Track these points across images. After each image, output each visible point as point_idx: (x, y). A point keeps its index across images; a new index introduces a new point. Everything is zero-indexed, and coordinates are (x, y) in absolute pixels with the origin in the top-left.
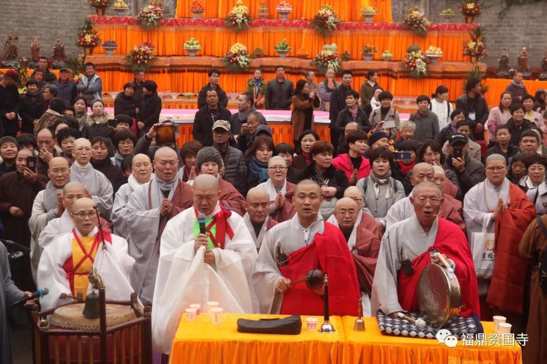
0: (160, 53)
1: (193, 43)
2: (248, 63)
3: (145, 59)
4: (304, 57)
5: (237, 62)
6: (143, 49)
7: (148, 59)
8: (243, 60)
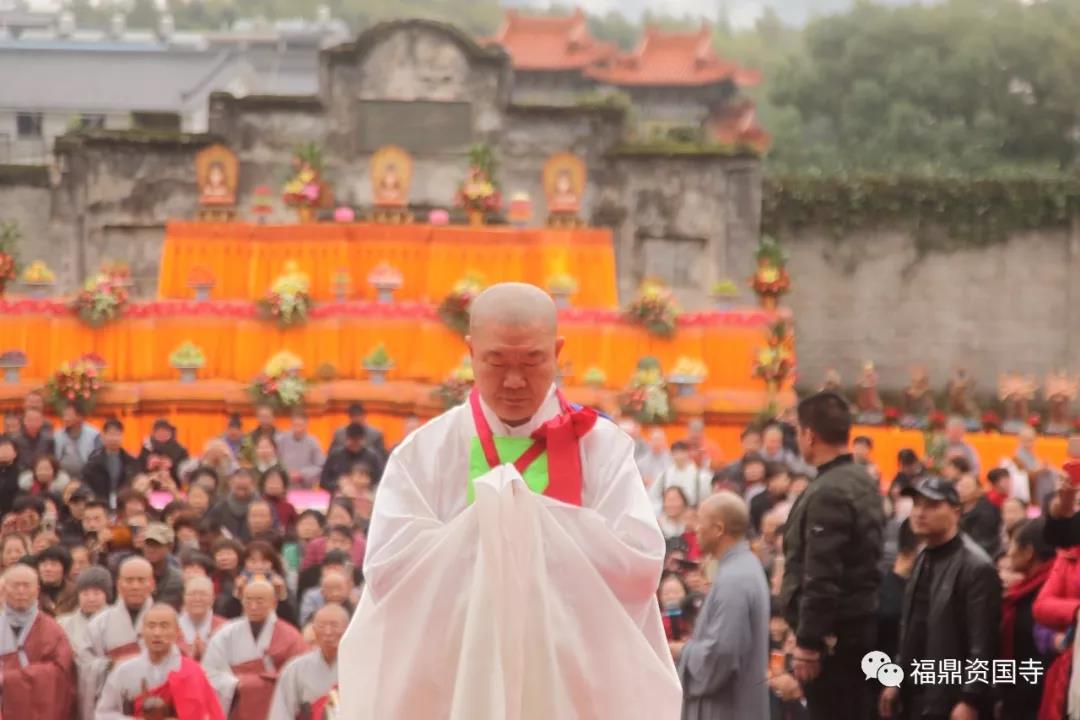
0: (121, 375)
1: (190, 355)
2: (302, 396)
3: (83, 389)
4: (423, 380)
5: (276, 393)
6: (80, 369)
7: (91, 390)
8: (289, 390)
